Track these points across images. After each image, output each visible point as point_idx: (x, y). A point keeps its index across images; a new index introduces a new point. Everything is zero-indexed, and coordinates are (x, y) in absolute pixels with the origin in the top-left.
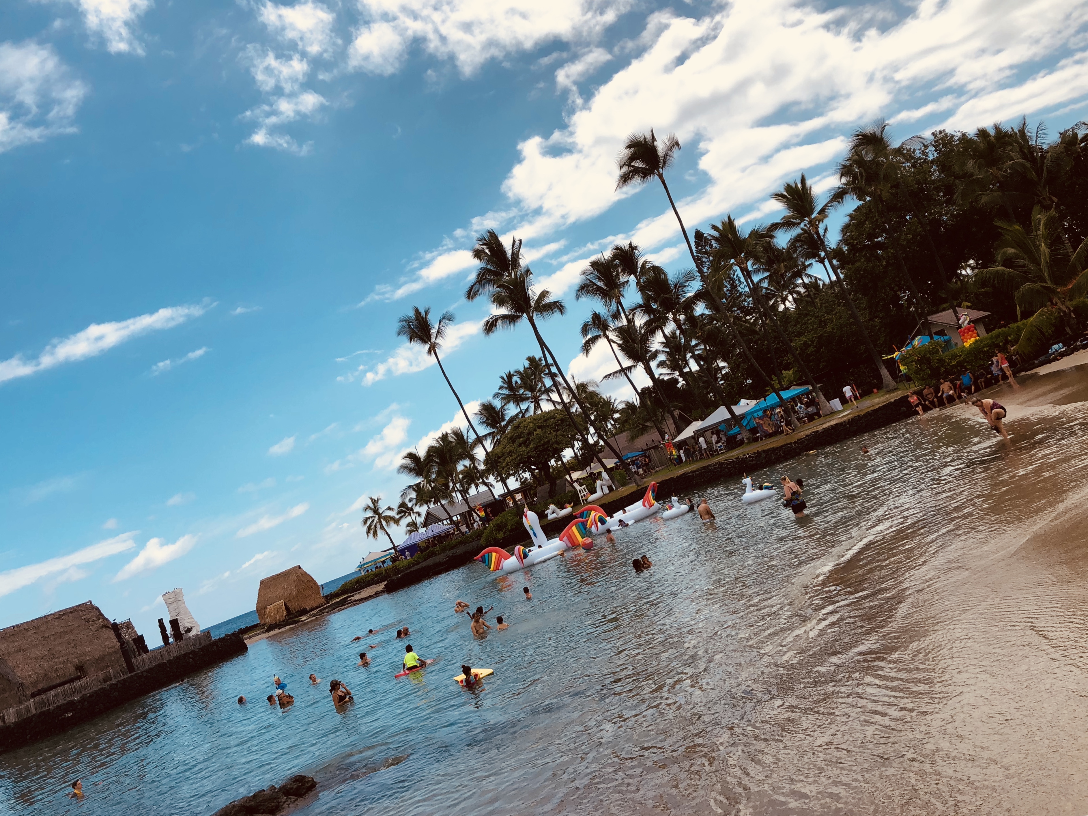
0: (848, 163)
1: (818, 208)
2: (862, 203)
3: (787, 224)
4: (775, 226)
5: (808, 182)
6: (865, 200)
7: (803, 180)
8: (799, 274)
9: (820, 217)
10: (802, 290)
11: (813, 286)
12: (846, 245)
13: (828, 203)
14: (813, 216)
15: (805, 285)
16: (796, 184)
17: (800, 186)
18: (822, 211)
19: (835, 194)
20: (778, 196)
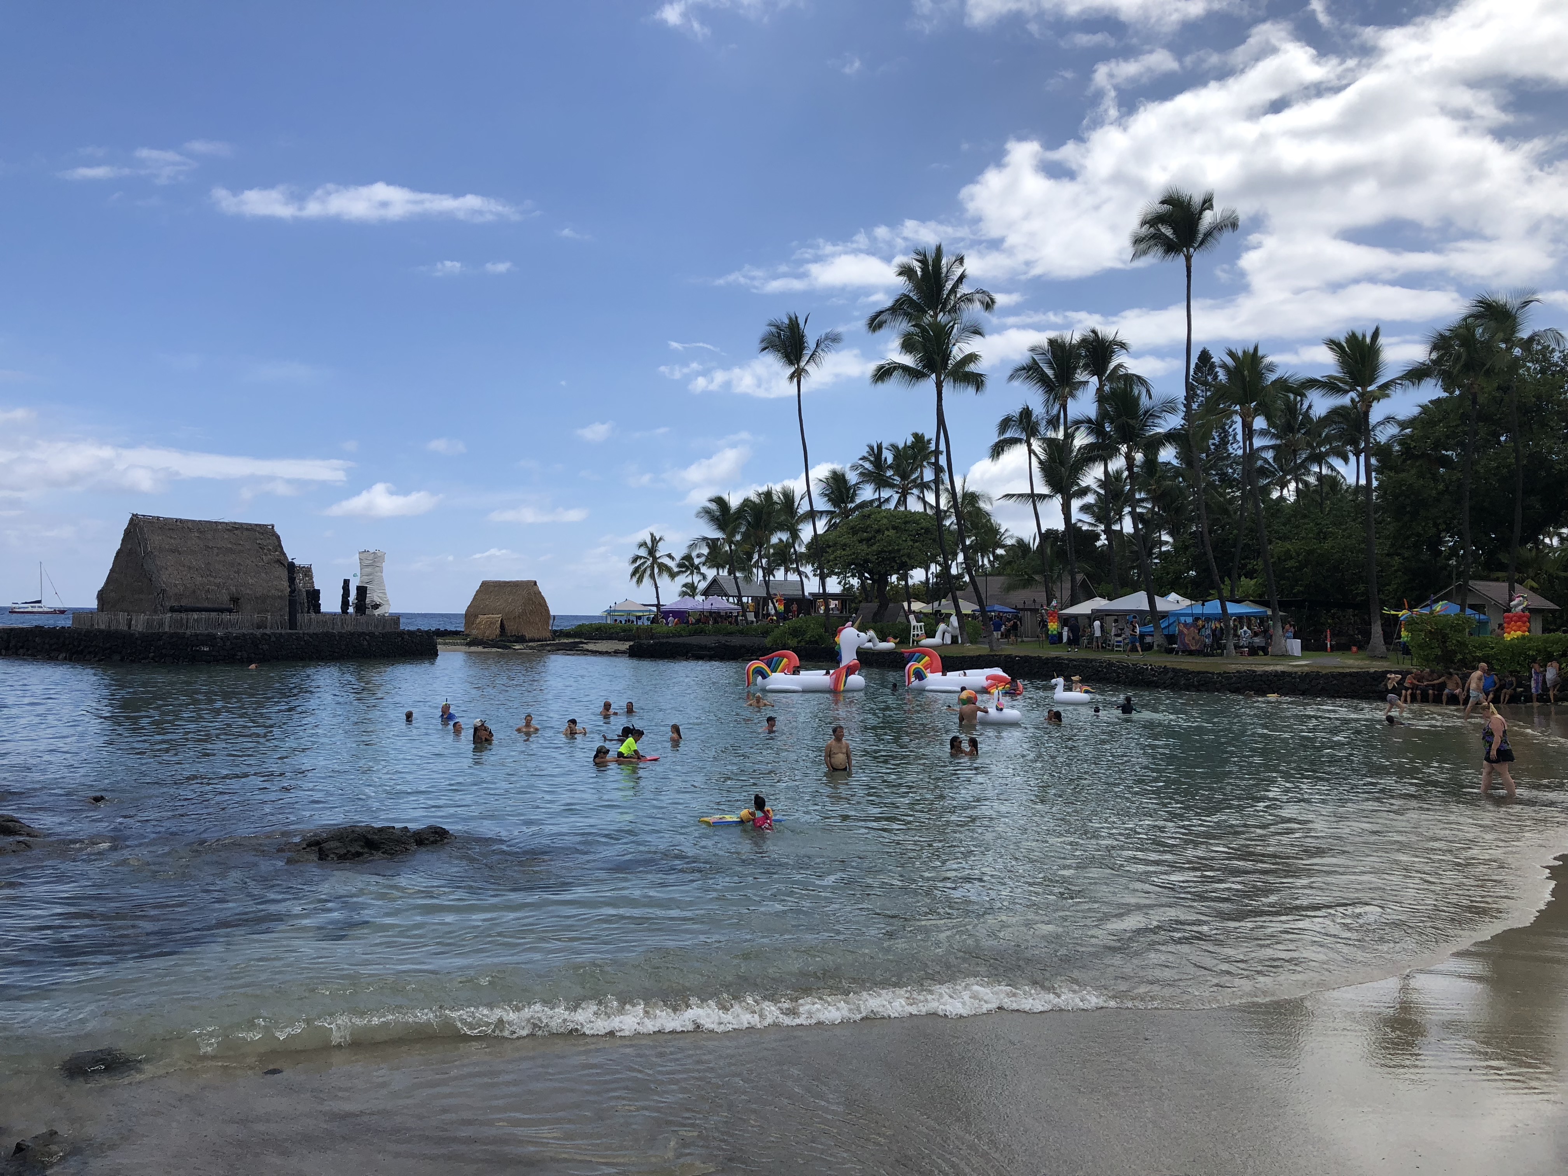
0: (1447, 333)
1: (1381, 381)
2: (1446, 394)
3: (1330, 386)
4: (1312, 383)
5: (1382, 340)
6: (1451, 393)
7: (1376, 335)
8: (1319, 459)
9: (1377, 394)
10: (1312, 480)
11: (1331, 483)
12: (1399, 444)
13: (1398, 379)
14: (1369, 389)
15: (1320, 477)
16: (1364, 336)
17: (1368, 340)
18: (1386, 386)
19: (1410, 371)
20: (1333, 344)
